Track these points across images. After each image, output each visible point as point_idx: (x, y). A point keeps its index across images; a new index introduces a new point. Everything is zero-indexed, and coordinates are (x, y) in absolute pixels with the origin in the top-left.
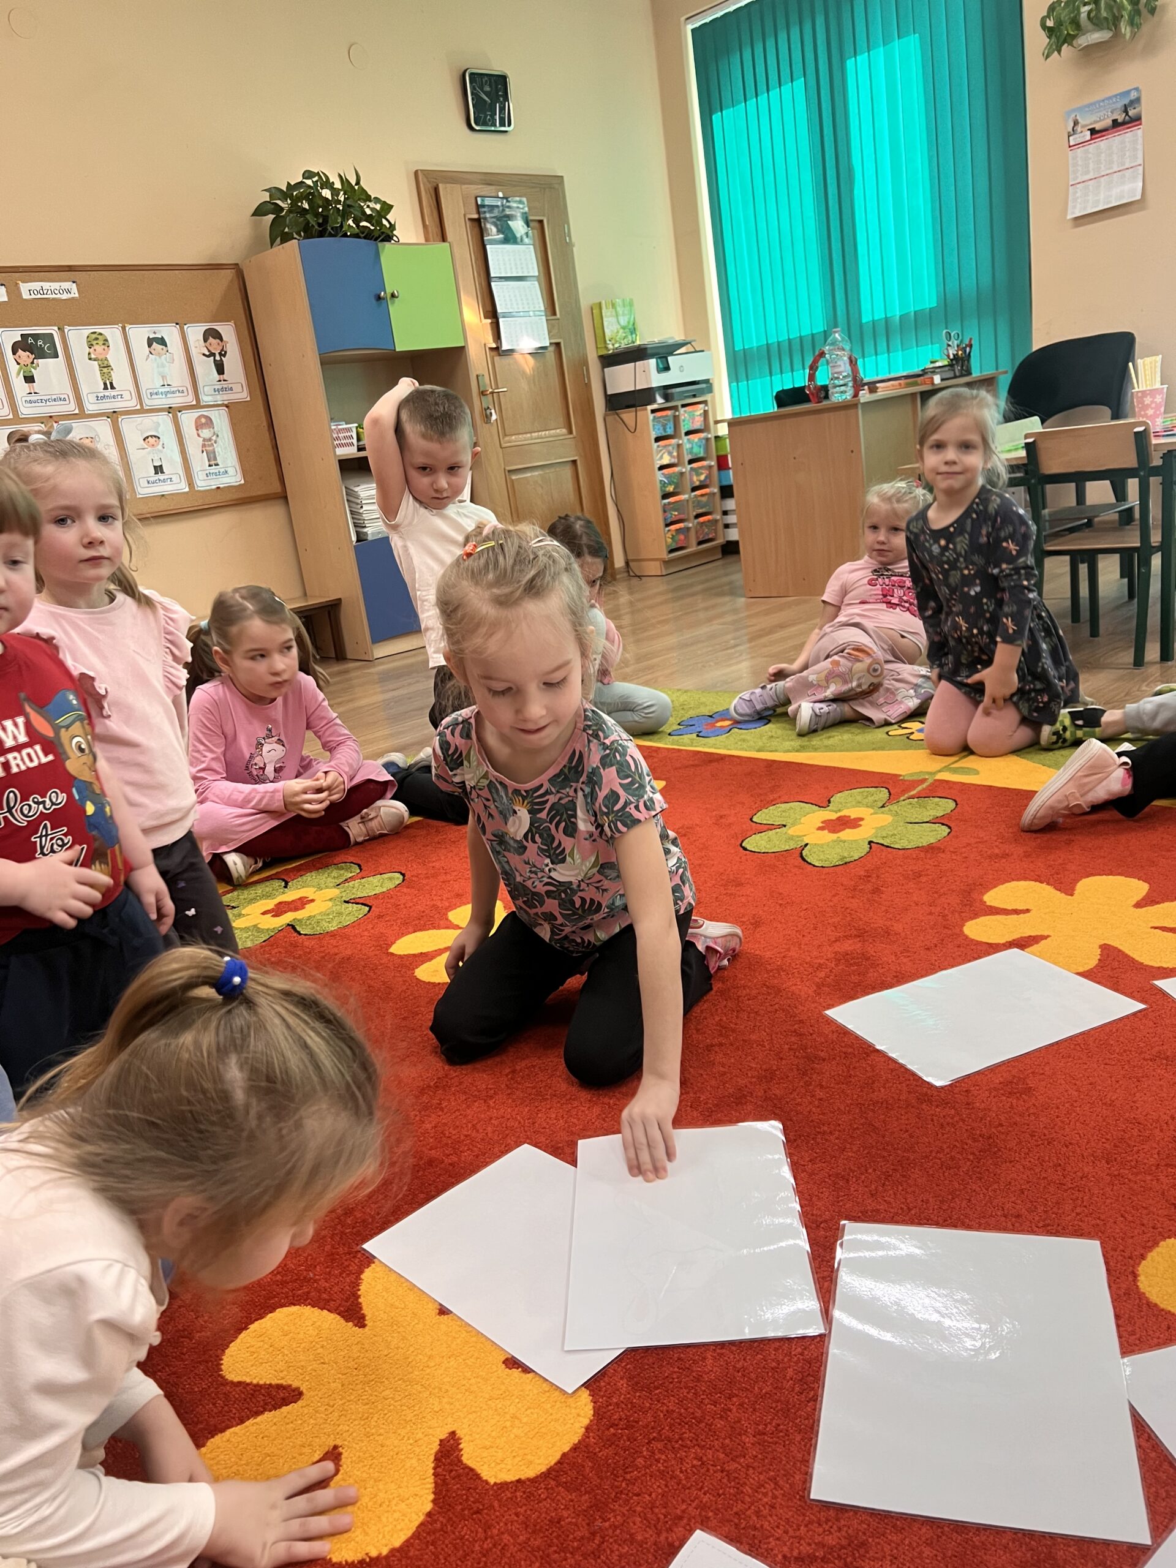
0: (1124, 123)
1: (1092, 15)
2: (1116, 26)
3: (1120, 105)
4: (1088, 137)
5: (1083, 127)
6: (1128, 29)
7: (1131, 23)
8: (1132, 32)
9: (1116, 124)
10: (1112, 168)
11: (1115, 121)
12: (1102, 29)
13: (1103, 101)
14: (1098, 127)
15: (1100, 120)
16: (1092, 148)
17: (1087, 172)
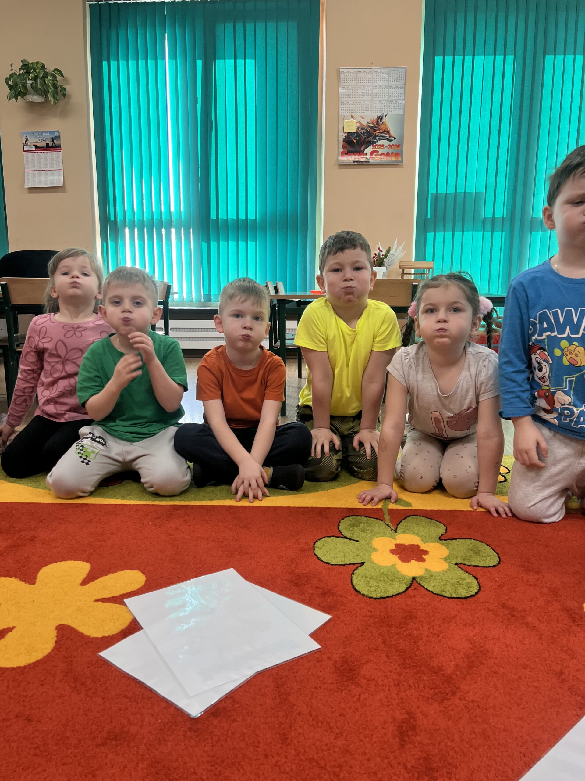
0: (52, 147)
1: (34, 85)
2: (47, 96)
3: (50, 137)
4: (34, 149)
5: (31, 143)
6: (52, 99)
7: (54, 97)
8: (54, 101)
9: (48, 146)
10: (47, 167)
11: (47, 144)
12: (39, 95)
13: (41, 132)
14: (39, 145)
15: (40, 142)
16: (36, 154)
17: (34, 167)
